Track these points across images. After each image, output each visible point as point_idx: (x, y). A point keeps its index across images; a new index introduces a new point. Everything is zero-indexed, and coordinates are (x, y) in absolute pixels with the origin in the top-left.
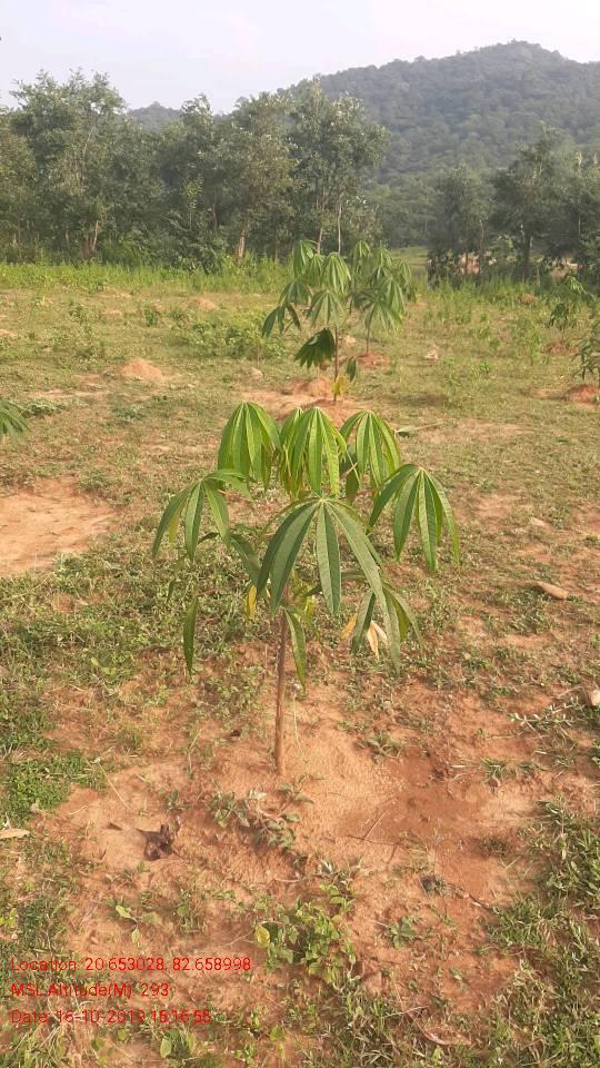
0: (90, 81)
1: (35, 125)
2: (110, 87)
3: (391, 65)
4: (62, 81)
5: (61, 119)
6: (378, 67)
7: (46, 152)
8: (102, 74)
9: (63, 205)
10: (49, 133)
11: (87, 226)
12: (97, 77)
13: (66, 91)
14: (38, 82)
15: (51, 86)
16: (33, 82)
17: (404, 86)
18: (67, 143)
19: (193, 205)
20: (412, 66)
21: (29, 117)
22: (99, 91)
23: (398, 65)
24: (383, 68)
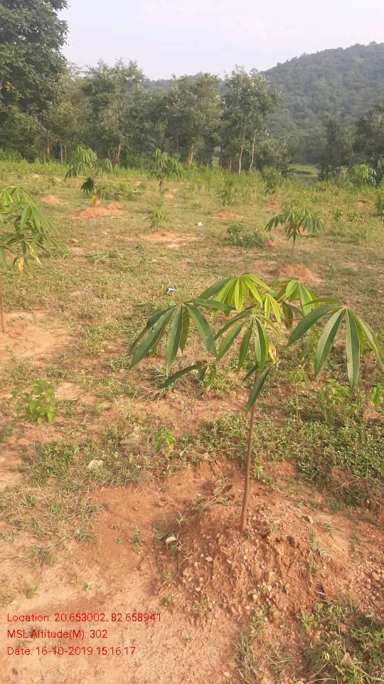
0: (127, 65)
1: (94, 91)
2: (138, 68)
3: (352, 48)
4: (111, 65)
5: (108, 87)
6: (344, 49)
7: (99, 105)
8: (134, 61)
9: (102, 134)
10: (101, 95)
11: (114, 146)
12: (131, 63)
13: (113, 71)
14: (98, 66)
15: (105, 68)
16: (95, 66)
17: (360, 61)
18: (110, 100)
19: (162, 135)
20: (366, 48)
21: (91, 85)
22: (132, 70)
23: (357, 48)
24: (347, 49)
